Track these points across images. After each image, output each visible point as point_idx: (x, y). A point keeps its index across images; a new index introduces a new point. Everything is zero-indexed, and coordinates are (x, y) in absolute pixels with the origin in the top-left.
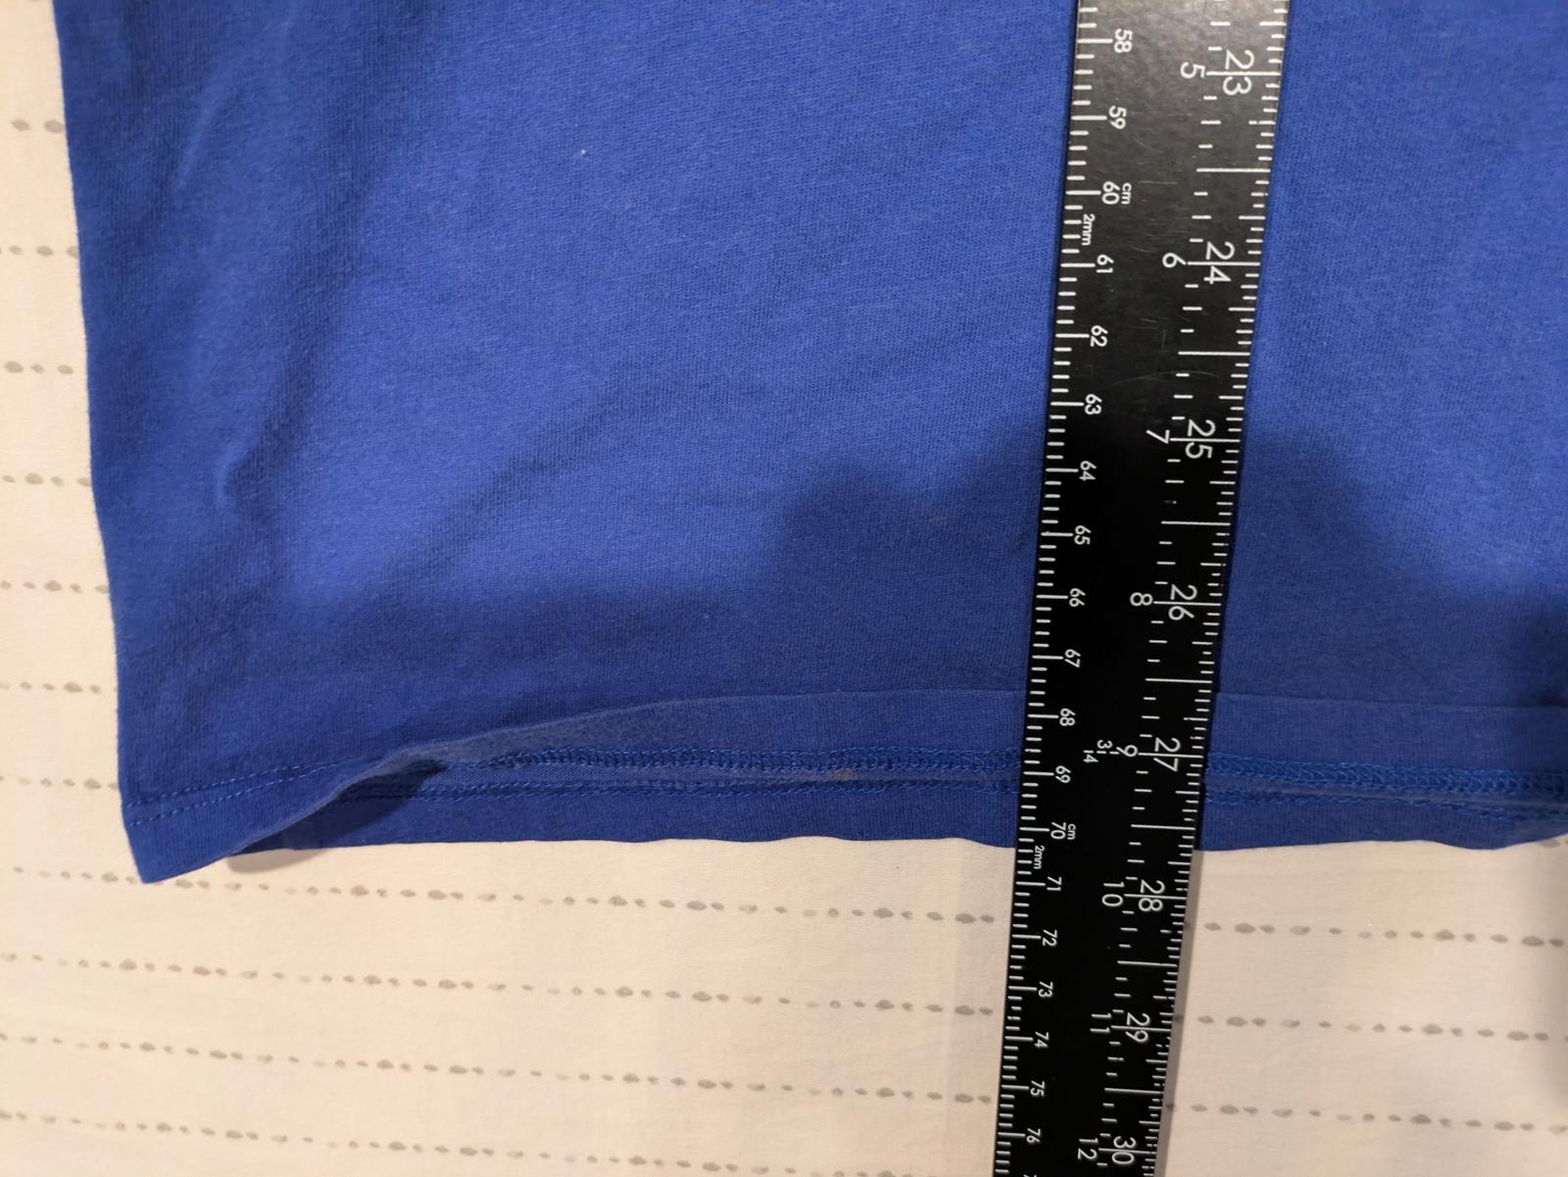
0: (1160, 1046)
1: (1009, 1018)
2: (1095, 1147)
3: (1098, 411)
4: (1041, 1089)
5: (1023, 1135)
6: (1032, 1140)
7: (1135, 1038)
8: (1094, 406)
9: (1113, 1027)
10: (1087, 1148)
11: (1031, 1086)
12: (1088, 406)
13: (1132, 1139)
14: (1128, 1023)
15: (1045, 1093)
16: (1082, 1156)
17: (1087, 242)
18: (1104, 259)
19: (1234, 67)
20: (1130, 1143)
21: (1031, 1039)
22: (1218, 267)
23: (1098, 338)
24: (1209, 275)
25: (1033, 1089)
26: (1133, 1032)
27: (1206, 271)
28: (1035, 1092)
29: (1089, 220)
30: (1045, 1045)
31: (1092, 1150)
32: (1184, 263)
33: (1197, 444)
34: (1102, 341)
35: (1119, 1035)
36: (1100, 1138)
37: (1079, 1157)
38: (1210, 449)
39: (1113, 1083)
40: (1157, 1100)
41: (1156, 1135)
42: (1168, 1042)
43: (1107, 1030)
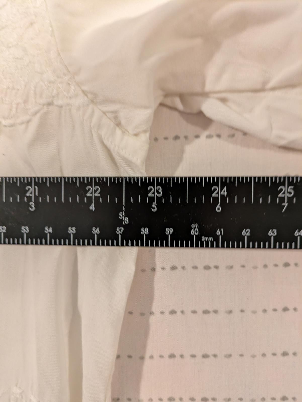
3: (275, 231)
8: (273, 232)
12: (273, 235)
17: (211, 239)
18: (218, 233)
19: (154, 193)
22: (221, 192)
23: (247, 233)
24: (224, 195)
27: (222, 196)
29: (204, 239)
32: (219, 204)
33: (288, 192)
34: (248, 231)
38: (290, 188)
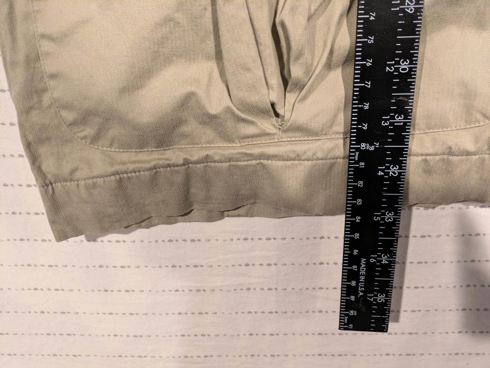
0: (418, 14)
1: (360, 7)
2: (393, 65)
4: (372, 40)
5: (365, 63)
6: (369, 64)
7: (409, 11)
9: (400, 7)
10: (390, 66)
11: (369, 39)
13: (408, 60)
14: (406, 4)
15: (374, 42)
16: (388, 70)
20: (407, 62)
21: (368, 16)
25: (369, 40)
26: (408, 8)
28: (370, 41)
30: (374, 19)
31: (392, 67)
35: (403, 11)
36: (395, 61)
37: (387, 71)
39: (401, 34)
40: (417, 40)
41: (417, 57)
42: (422, 12)
43: (398, 9)
